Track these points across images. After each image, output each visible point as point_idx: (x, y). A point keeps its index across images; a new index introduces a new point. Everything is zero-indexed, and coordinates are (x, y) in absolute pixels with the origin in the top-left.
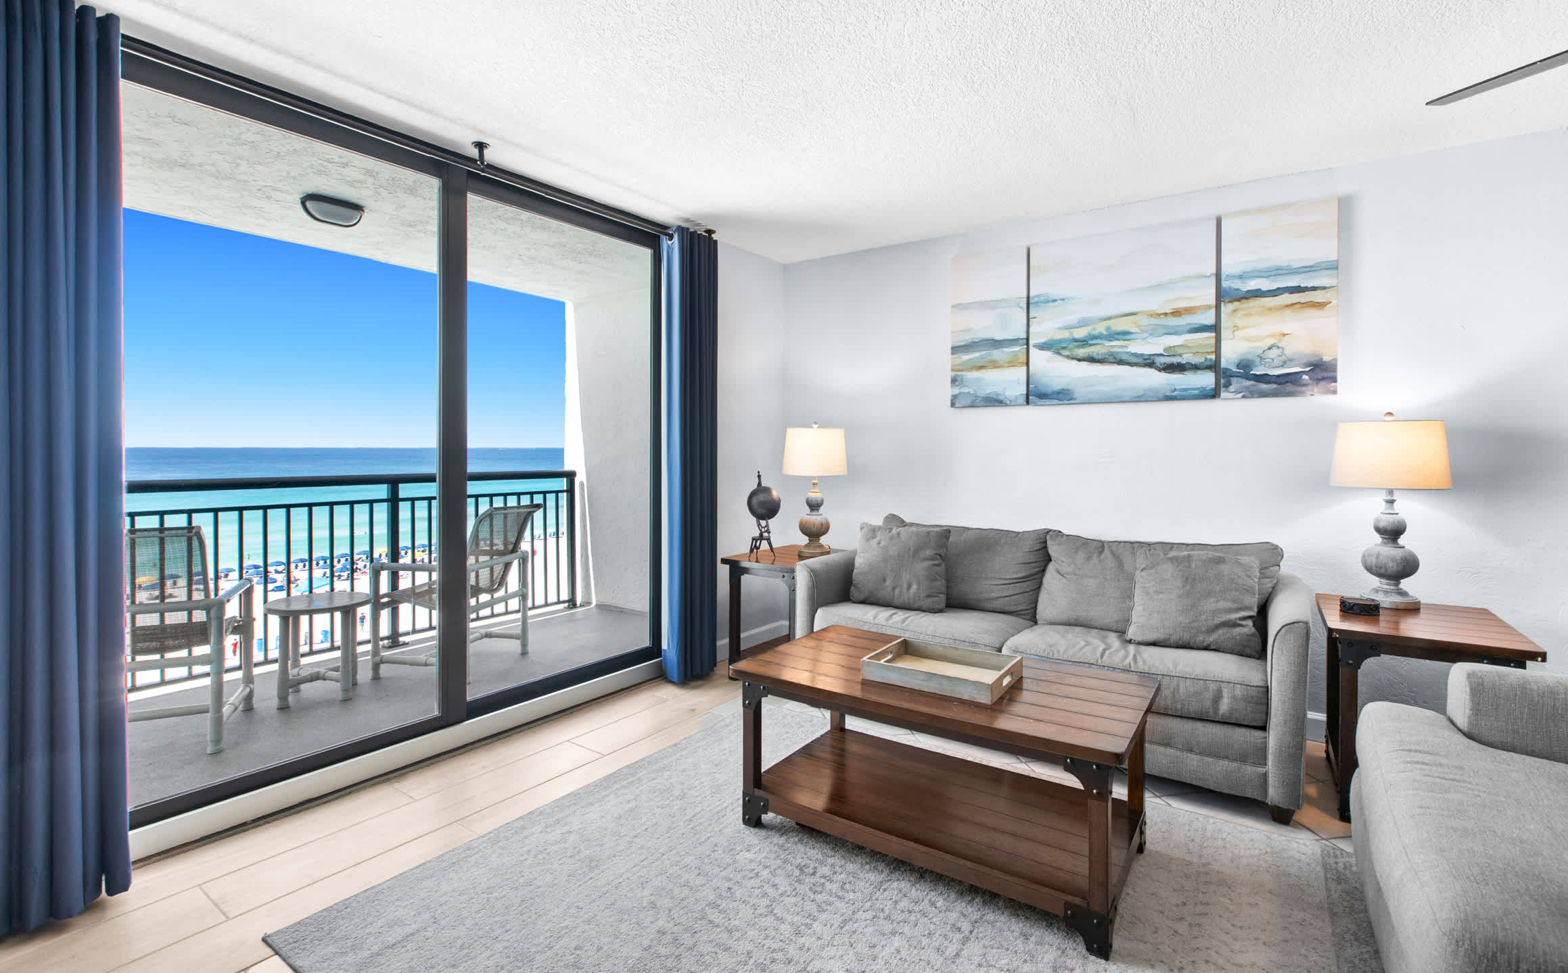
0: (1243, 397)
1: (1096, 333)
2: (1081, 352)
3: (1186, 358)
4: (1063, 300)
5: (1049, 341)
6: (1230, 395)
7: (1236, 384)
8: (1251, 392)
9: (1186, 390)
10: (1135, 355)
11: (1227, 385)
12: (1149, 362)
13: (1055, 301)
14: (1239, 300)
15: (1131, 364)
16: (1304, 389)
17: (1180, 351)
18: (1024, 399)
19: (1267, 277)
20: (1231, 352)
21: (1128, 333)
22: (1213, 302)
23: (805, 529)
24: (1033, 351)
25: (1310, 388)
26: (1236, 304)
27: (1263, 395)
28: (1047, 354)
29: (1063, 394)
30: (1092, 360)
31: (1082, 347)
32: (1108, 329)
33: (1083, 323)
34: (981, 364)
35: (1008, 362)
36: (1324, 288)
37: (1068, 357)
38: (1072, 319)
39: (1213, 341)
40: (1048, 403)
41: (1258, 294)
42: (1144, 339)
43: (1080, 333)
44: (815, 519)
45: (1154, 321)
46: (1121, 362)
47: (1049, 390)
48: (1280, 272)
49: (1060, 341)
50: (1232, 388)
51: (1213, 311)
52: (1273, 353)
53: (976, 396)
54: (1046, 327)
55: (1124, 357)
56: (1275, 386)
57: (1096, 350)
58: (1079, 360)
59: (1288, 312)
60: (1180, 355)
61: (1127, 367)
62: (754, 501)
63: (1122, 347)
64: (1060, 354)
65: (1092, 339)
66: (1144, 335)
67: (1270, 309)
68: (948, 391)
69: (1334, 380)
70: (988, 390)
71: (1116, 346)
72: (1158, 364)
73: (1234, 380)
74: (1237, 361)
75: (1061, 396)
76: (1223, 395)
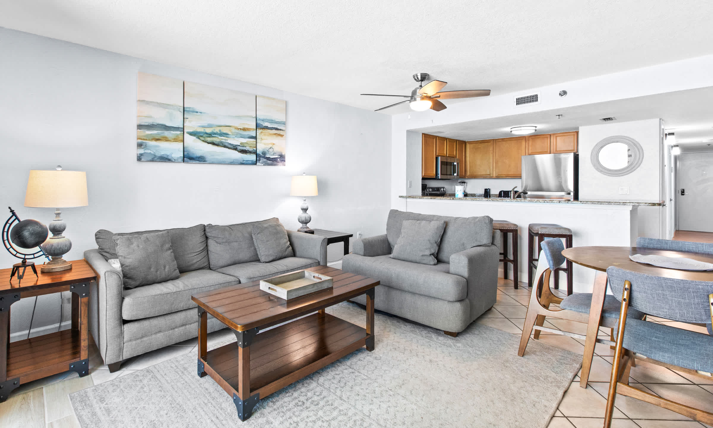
0: (264, 165)
1: (215, 131)
2: (209, 139)
3: (247, 148)
4: (201, 113)
5: (195, 131)
6: (260, 164)
7: (262, 160)
8: (266, 163)
9: (247, 161)
10: (230, 144)
11: (259, 160)
12: (235, 148)
13: (197, 112)
14: (262, 129)
15: (229, 148)
16: (278, 163)
17: (245, 145)
18: (183, 160)
19: (270, 122)
20: (260, 148)
22: (255, 128)
24: (186, 135)
25: (279, 163)
26: (262, 130)
27: (269, 165)
28: (193, 138)
29: (201, 158)
30: (213, 144)
31: (209, 137)
32: (220, 131)
33: (210, 126)
34: (157, 138)
35: (175, 139)
36: (283, 130)
37: (203, 141)
38: (205, 123)
39: (255, 143)
40: (194, 162)
41: (267, 128)
42: (233, 138)
43: (209, 131)
45: (237, 131)
46: (225, 147)
47: (194, 156)
48: (273, 122)
49: (200, 133)
50: (261, 161)
51: (255, 131)
52: (271, 150)
53: (155, 155)
54: (192, 125)
55: (226, 145)
56: (271, 162)
57: (216, 140)
58: (208, 143)
59: (274, 136)
60: (245, 147)
61: (227, 149)
63: (225, 140)
64: (200, 139)
65: (214, 134)
66: (234, 136)
67: (270, 134)
68: (135, 152)
69: (284, 161)
70: (162, 153)
71: (223, 139)
72: (238, 149)
73: (261, 158)
74: (262, 152)
75: (200, 159)
76: (258, 164)
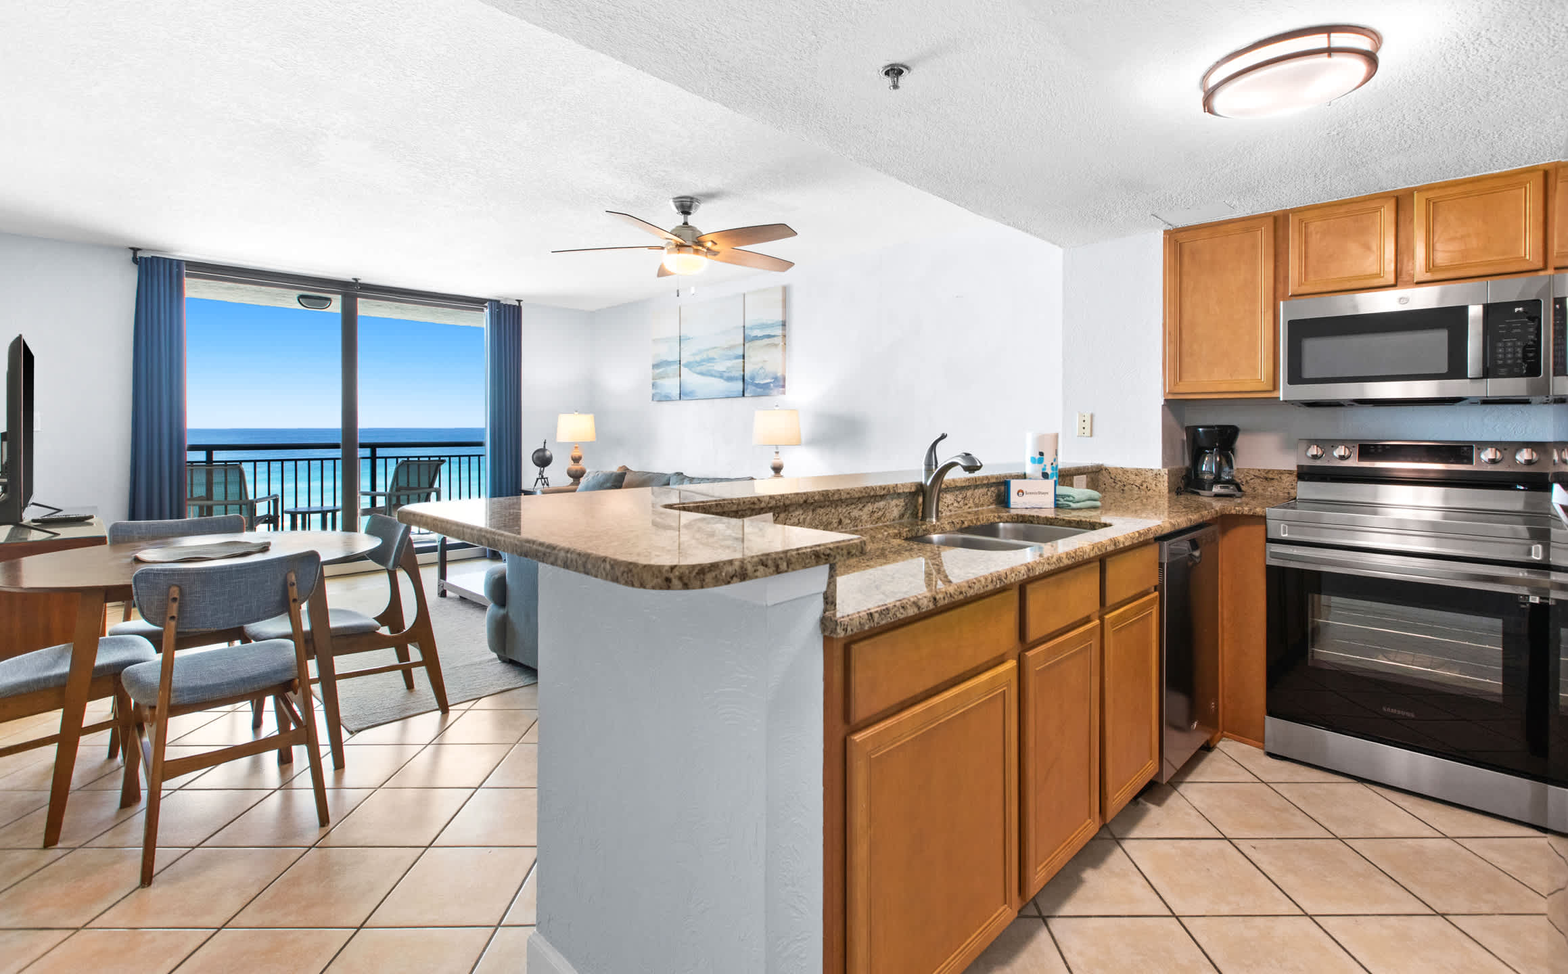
0: (753, 396)
1: (703, 358)
2: (699, 369)
3: (734, 374)
4: (692, 338)
5: (687, 362)
6: (749, 395)
7: (751, 388)
8: (755, 393)
9: (734, 392)
10: (716, 371)
11: (748, 389)
12: (721, 376)
13: (689, 339)
14: (751, 341)
15: (715, 376)
16: (774, 391)
17: (732, 369)
18: (678, 398)
19: (760, 329)
20: (749, 371)
21: (714, 359)
22: (742, 342)
23: (571, 474)
24: (682, 368)
25: (776, 390)
26: (750, 343)
27: (761, 395)
28: (687, 370)
29: (692, 393)
30: (702, 374)
31: (699, 366)
32: (707, 356)
33: (698, 352)
34: (662, 375)
35: (673, 375)
36: (778, 336)
37: (695, 372)
38: (696, 350)
39: (742, 364)
40: (687, 399)
41: (757, 338)
42: (719, 362)
43: (698, 358)
44: (576, 467)
45: (721, 353)
46: (712, 376)
47: (688, 392)
48: (762, 326)
49: (692, 362)
50: (749, 391)
51: (742, 346)
52: (761, 371)
53: (661, 395)
54: (686, 354)
55: (714, 373)
56: (763, 390)
57: (704, 368)
58: (698, 374)
59: (766, 348)
60: (731, 372)
62: (535, 457)
63: (712, 366)
64: (691, 370)
65: (702, 362)
66: (719, 360)
67: (761, 347)
68: (651, 391)
69: (785, 386)
70: (667, 391)
71: (710, 366)
72: (725, 377)
73: (750, 386)
74: (751, 376)
75: (692, 395)
76: (747, 395)
